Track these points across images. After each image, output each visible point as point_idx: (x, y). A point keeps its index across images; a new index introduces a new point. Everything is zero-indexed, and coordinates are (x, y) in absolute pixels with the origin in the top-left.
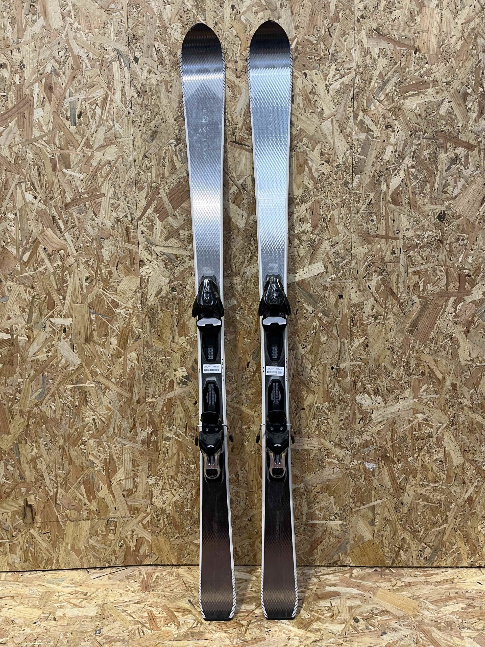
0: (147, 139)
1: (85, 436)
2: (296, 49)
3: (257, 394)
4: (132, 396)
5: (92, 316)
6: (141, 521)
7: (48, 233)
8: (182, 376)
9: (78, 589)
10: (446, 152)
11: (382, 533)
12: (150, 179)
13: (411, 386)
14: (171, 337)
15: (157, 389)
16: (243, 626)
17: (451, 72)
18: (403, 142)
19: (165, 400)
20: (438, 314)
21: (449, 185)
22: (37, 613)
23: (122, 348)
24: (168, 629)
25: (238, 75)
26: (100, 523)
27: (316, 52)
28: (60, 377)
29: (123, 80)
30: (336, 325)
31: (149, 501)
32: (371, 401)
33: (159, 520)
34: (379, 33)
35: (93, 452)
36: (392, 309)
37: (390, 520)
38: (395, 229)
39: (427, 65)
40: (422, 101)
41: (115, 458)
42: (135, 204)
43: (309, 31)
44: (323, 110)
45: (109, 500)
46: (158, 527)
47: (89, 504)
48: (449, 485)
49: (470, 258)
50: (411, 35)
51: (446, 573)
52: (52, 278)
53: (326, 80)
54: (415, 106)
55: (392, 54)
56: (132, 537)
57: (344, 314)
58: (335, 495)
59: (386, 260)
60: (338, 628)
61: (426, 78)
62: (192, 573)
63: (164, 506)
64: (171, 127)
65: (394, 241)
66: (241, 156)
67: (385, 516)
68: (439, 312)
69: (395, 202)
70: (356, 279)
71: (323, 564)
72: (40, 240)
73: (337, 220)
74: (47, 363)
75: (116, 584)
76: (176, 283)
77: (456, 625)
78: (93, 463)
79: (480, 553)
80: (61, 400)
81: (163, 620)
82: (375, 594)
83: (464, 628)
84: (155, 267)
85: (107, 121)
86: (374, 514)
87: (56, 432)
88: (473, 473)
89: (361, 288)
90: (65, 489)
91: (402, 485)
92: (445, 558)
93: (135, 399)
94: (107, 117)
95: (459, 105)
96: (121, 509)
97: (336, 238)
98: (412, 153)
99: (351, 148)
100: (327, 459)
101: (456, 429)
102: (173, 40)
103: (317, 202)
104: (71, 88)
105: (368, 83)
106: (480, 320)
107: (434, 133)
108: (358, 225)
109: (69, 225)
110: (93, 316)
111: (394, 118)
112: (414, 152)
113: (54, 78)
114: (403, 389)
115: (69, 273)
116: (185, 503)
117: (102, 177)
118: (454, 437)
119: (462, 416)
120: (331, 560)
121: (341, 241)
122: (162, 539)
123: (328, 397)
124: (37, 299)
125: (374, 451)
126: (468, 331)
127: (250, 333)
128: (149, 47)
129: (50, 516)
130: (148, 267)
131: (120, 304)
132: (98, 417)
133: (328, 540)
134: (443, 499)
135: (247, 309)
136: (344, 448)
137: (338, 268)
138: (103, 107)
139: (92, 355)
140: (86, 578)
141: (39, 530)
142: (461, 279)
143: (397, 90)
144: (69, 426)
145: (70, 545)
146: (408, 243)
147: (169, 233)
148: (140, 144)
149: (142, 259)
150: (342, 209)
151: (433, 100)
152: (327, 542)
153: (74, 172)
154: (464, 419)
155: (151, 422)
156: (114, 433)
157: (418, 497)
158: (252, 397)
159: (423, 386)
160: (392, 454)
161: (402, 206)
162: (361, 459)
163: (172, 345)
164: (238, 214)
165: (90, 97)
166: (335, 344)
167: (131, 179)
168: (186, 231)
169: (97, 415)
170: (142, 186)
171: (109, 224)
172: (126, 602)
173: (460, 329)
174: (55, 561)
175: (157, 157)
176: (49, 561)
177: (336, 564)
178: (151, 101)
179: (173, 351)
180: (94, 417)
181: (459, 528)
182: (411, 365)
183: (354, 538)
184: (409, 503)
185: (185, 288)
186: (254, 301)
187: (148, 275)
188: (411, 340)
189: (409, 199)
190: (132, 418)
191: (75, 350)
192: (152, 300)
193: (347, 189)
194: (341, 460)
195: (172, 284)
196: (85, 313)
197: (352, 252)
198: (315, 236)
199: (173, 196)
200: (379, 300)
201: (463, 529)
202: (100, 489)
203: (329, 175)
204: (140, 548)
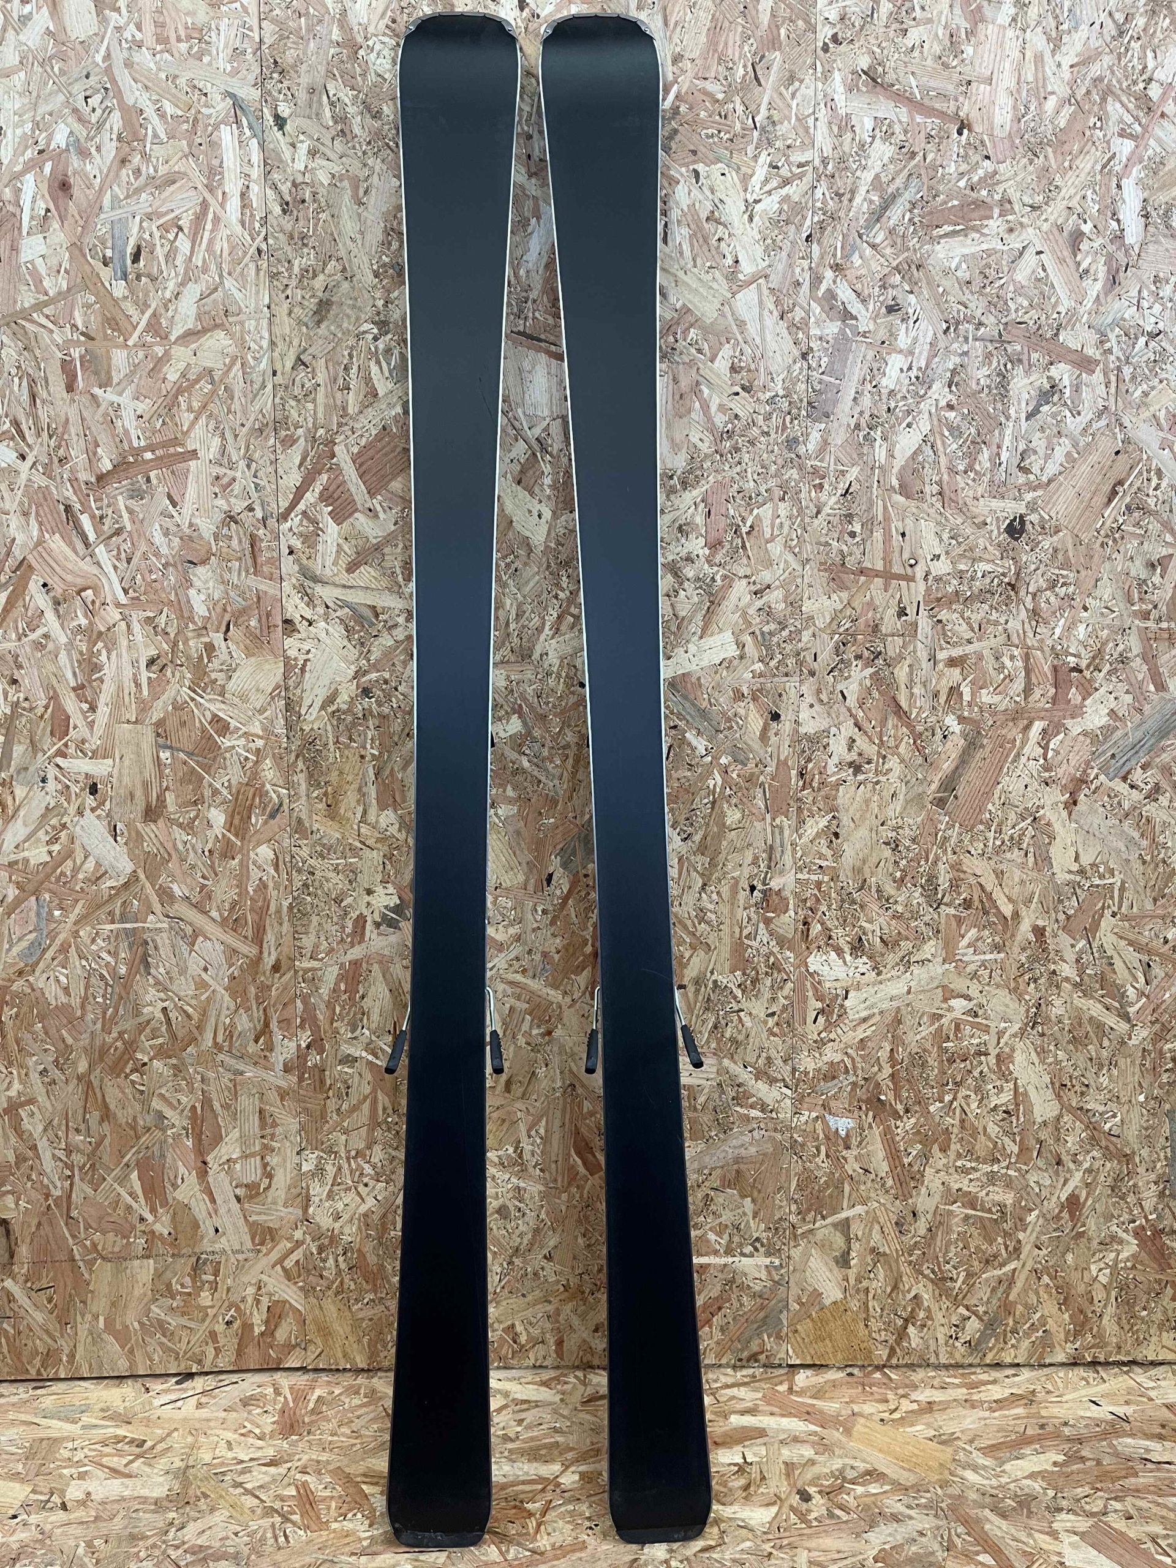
0: (305, 320)
1: (143, 1051)
2: (675, 110)
3: (571, 950)
4: (261, 952)
5: (161, 754)
6: (280, 1261)
7: (53, 545)
8: (386, 907)
9: (121, 1432)
10: (1027, 373)
11: (865, 1283)
12: (310, 420)
13: (938, 932)
14: (360, 809)
15: (323, 938)
16: (530, 1514)
17: (1044, 181)
18: (927, 347)
19: (342, 965)
20: (1005, 761)
21: (1035, 452)
22: (18, 1493)
23: (236, 835)
24: (348, 1525)
25: (533, 170)
26: (178, 1267)
27: (723, 121)
28: (81, 903)
29: (247, 170)
30: (762, 785)
31: (300, 1212)
32: (845, 968)
33: (324, 1261)
34: (874, 80)
35: (163, 1091)
36: (897, 747)
37: (885, 1254)
38: (906, 556)
39: (986, 163)
40: (973, 250)
41: (216, 1105)
42: (273, 480)
43: (707, 68)
44: (737, 262)
45: (200, 1208)
46: (321, 1276)
47: (150, 1218)
48: (1024, 1167)
49: (1082, 628)
50: (951, 87)
51: (1017, 1379)
52: (63, 657)
53: (746, 190)
54: (957, 260)
55: (906, 132)
56: (258, 1302)
57: (782, 758)
58: (756, 1194)
59: (884, 629)
60: (759, 1516)
61: (984, 193)
64: (365, 291)
65: (903, 583)
66: (538, 367)
67: (872, 1244)
68: (1008, 756)
69: (904, 490)
70: (812, 674)
71: (724, 1361)
72: (34, 564)
73: (769, 530)
74: (48, 869)
75: (216, 1419)
76: (374, 676)
77: (1041, 1502)
78: (161, 1116)
79: (1095, 1329)
80: (84, 963)
81: (333, 1505)
82: (848, 1432)
83: (1060, 1510)
84: (323, 636)
85: (205, 270)
86: (848, 1240)
87: (70, 1041)
88: (1082, 1140)
89: (824, 696)
90: (91, 1182)
91: (916, 1168)
92: (1013, 1341)
93: (269, 960)
94: (204, 260)
95: (1062, 261)
96: (230, 1230)
97: (766, 576)
98: (948, 374)
99: (804, 356)
100: (738, 1109)
101: (1043, 1035)
102: (372, 78)
103: (721, 486)
104: (115, 188)
105: (846, 202)
106: (1102, 777)
107: (1001, 327)
108: (819, 543)
109: (107, 527)
110: (165, 755)
111: (907, 288)
112: (954, 372)
113: (75, 162)
114: (922, 939)
115: (106, 646)
116: (390, 1217)
117: (190, 409)
118: (1038, 1054)
119: (1057, 1003)
120: (742, 1350)
121: (777, 583)
122: (331, 1307)
123: (740, 959)
124: (24, 709)
125: (849, 1089)
126: (1075, 803)
127: (554, 802)
128: (312, 91)
129: (54, 1247)
130: (303, 635)
131: (232, 726)
132: (176, 1005)
133: (736, 1304)
134: (1009, 1202)
135: (548, 744)
136: (777, 1081)
137: (768, 648)
138: (195, 234)
139: (162, 850)
140: (143, 1404)
141: (26, 1281)
142: (1060, 677)
143: (916, 220)
144: (103, 1026)
145: (101, 1319)
146: (937, 589)
147: (358, 553)
148: (287, 331)
149: (288, 617)
150: (781, 505)
151: (1000, 246)
152: (734, 1308)
153: (120, 394)
154: (1061, 1011)
155: (309, 1019)
156: (216, 1044)
157: (952, 1196)
158: (557, 957)
159: (967, 931)
160: (891, 1096)
161: (923, 500)
162: (818, 1108)
163: (362, 830)
164: (530, 511)
165: (163, 209)
166: (760, 831)
167: (264, 416)
168: (399, 550)
169: (172, 1000)
170: (292, 436)
171: (207, 527)
172: (242, 1462)
173: (1055, 796)
174: (65, 1359)
175: (330, 364)
176: (50, 1356)
177: (756, 1361)
178: (316, 225)
179: (364, 844)
180: (166, 1004)
181: (1046, 1270)
182: (940, 881)
183: (799, 1298)
184: (931, 1212)
185: (396, 689)
186: (566, 723)
187: (305, 657)
188: (940, 822)
189: (940, 483)
190: (261, 1008)
191: (118, 838)
192: (313, 717)
193: (793, 456)
194: (771, 1111)
195: (364, 679)
196: (144, 745)
197: (804, 609)
198: (716, 568)
199: (370, 462)
200: (865, 725)
201: (1057, 1271)
202: (180, 1181)
203: (750, 421)
204: (276, 1327)
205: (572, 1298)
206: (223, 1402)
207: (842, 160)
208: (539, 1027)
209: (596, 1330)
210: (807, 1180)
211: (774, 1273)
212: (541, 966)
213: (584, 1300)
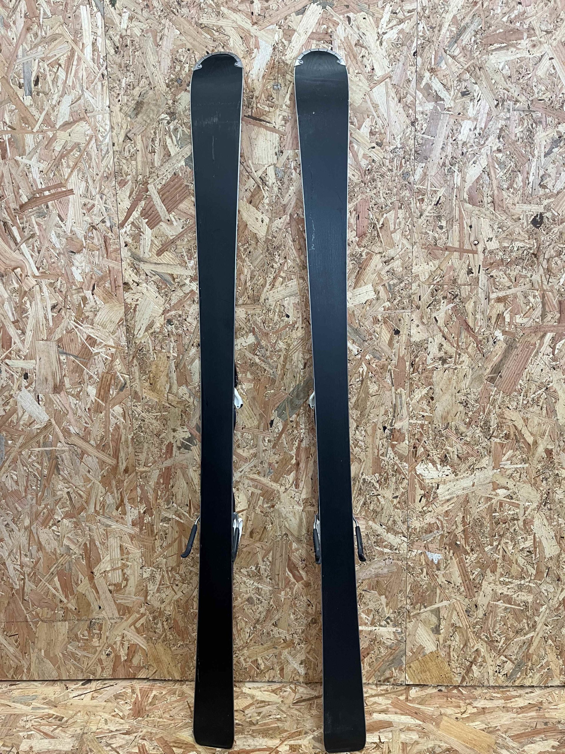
0: (129, 113)
1: (58, 514)
3: (284, 463)
4: (118, 463)
5: (61, 357)
6: (134, 624)
8: (183, 439)
9: (51, 712)
10: (545, 129)
11: (448, 643)
12: (134, 171)
14: (168, 386)
15: (150, 455)
17: (554, 16)
18: (485, 115)
19: (161, 470)
20: (530, 355)
21: (550, 176)
23: (102, 400)
25: (255, 21)
26: (81, 626)
28: (22, 437)
29: (95, 30)
30: (390, 370)
31: (142, 599)
32: (437, 472)
33: (156, 624)
35: (69, 535)
36: (467, 348)
37: (459, 627)
38: (472, 239)
39: (519, 6)
40: (512, 58)
41: (97, 543)
42: (115, 205)
44: (373, 69)
45: (91, 596)
46: (155, 632)
47: (65, 601)
48: (539, 582)
51: (532, 694)
52: (7, 306)
53: (378, 27)
54: (502, 64)
56: (123, 644)
57: (401, 355)
58: (387, 593)
59: (459, 282)
61: (518, 24)
64: (162, 96)
65: (471, 255)
66: (260, 136)
67: (453, 621)
68: (531, 353)
69: (471, 200)
70: (418, 307)
71: (371, 682)
73: (393, 226)
74: (4, 419)
75: (101, 706)
76: (173, 313)
78: (69, 548)
80: (25, 468)
82: (438, 725)
84: (145, 291)
85: (74, 88)
86: (439, 619)
87: (20, 509)
89: (425, 321)
90: (34, 582)
91: (477, 581)
92: (531, 674)
93: (122, 467)
96: (107, 608)
97: (391, 252)
98: (498, 131)
99: (413, 123)
100: (377, 548)
101: (550, 509)
103: (366, 201)
104: (24, 44)
105: (437, 32)
107: (529, 103)
108: (422, 233)
109: (26, 233)
110: (63, 358)
111: (473, 81)
112: (501, 130)
113: (2, 31)
114: (481, 456)
115: (29, 299)
116: (190, 602)
117: (68, 166)
118: (548, 520)
119: (559, 491)
120: (381, 676)
121: (398, 256)
122: (160, 647)
123: (378, 467)
125: (439, 538)
127: (273, 381)
129: (17, 614)
130: (134, 291)
131: (98, 342)
132: (74, 490)
133: (377, 652)
134: (530, 601)
135: (270, 349)
136: (399, 533)
137: (393, 293)
138: (68, 68)
139: (63, 409)
140: (64, 696)
141: (4, 631)
142: (563, 308)
143: (478, 41)
144: (37, 501)
145: (43, 651)
146: (490, 258)
147: (162, 245)
148: (120, 120)
149: (126, 281)
150: (400, 211)
151: (528, 55)
152: (376, 654)
153: (30, 159)
154: (561, 496)
155: (144, 498)
156: (96, 511)
157: (497, 597)
158: (276, 465)
159: (507, 452)
160: (463, 542)
161: (482, 206)
162: (422, 548)
163: (170, 397)
164: (257, 219)
165: (50, 55)
166: (389, 396)
167: (109, 169)
168: (185, 243)
169: (72, 487)
170: (124, 180)
171: (80, 233)
172: (112, 731)
173: (559, 376)
174: (25, 671)
175: (144, 138)
176: (18, 669)
177: (388, 682)
178: (133, 59)
179: (171, 404)
180: (69, 490)
181: (550, 637)
182: (492, 424)
183: (412, 649)
184: (486, 605)
185: (185, 320)
186: (279, 338)
187: (136, 303)
188: (492, 391)
189: (492, 196)
190: (119, 492)
191: (40, 402)
192: (141, 336)
193: (407, 183)
194: (396, 549)
195: (168, 315)
196: (52, 353)
197: (413, 271)
198: (362, 249)
199: (167, 194)
200: (448, 336)
201: (556, 638)
202: (80, 582)
203: (381, 163)
204: (132, 657)
205: (288, 646)
206: (105, 696)
207: (434, 8)
208: (267, 503)
209: (301, 664)
210: (416, 586)
211: (398, 636)
212: (268, 470)
213: (295, 648)
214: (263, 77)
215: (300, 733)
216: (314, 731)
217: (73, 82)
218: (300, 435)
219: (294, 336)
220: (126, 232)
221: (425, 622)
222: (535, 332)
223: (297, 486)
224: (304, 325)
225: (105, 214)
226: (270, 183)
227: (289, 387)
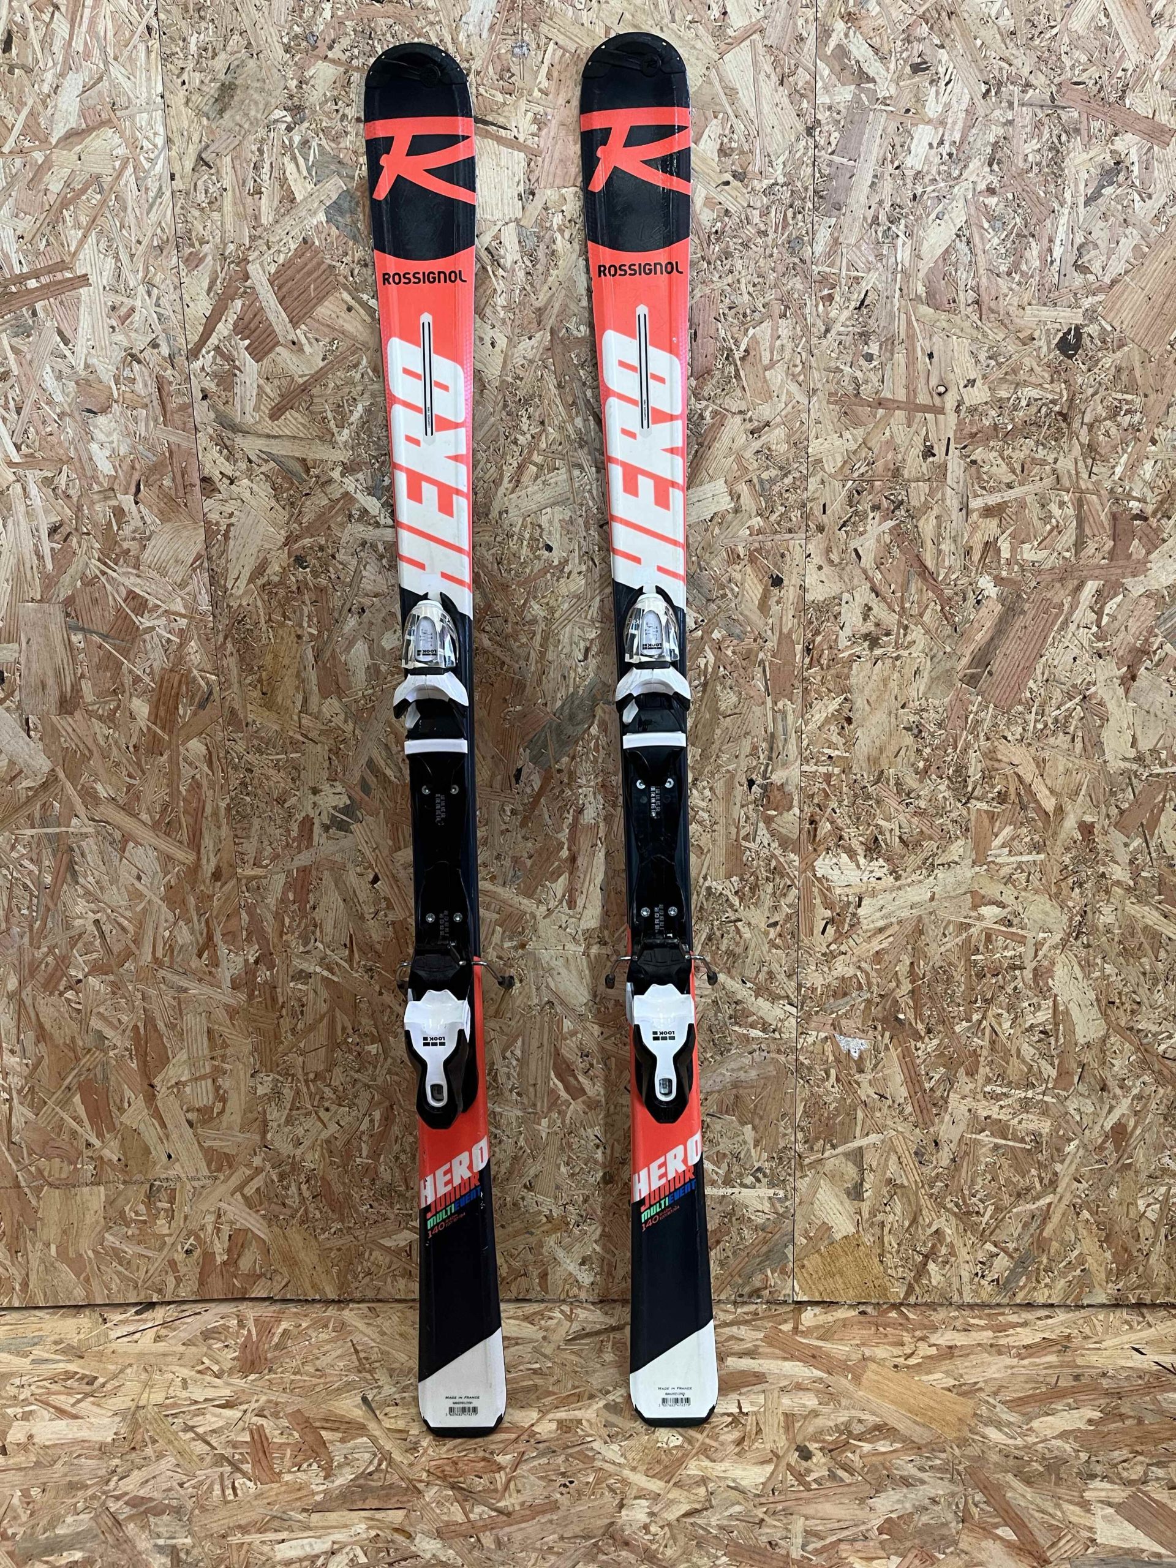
0: (206, 109)
1: (76, 967)
3: (545, 856)
4: (199, 859)
5: (73, 637)
6: (240, 1188)
8: (334, 808)
9: (72, 1367)
10: (1086, 146)
11: (880, 1217)
12: (218, 233)
14: (299, 698)
15: (266, 843)
16: (500, 1468)
18: (962, 115)
19: (289, 873)
20: (1051, 628)
21: (1096, 246)
23: (163, 728)
24: (302, 1477)
26: (130, 1193)
30: (762, 662)
31: (257, 1137)
32: (858, 872)
33: (287, 1188)
35: (101, 1010)
36: (921, 615)
37: (903, 1186)
38: (933, 382)
41: (161, 1025)
42: (178, 308)
44: (725, 13)
45: (151, 1133)
46: (284, 1205)
47: (97, 1143)
48: (1063, 1093)
49: (1148, 466)
51: (1050, 1321)
56: (218, 1230)
57: (785, 631)
58: (757, 1121)
59: (906, 474)
60: (752, 1475)
62: (379, 1321)
63: (298, 1152)
64: (274, 70)
65: (930, 416)
66: (485, 158)
67: (889, 1175)
68: (1053, 623)
69: (931, 299)
70: (821, 529)
71: (724, 1298)
73: (768, 355)
75: (174, 1354)
76: (307, 541)
77: (1072, 1466)
78: (101, 1037)
79: (1141, 1269)
80: (5, 872)
81: (289, 1452)
82: (857, 1379)
83: (1093, 1476)
84: (246, 495)
85: (87, 56)
86: (862, 1171)
88: (1131, 1064)
89: (835, 557)
90: (31, 1106)
91: (938, 1093)
92: (1047, 1280)
93: (209, 868)
96: (184, 1158)
97: (765, 411)
98: (989, 150)
99: (810, 131)
100: (736, 1028)
101: (1088, 946)
103: (710, 300)
106: (1168, 647)
107: (1054, 89)
108: (828, 369)
110: (77, 638)
111: (937, 41)
112: (996, 146)
114: (948, 839)
116: (355, 1144)
117: (78, 225)
118: (1082, 968)
119: (1106, 910)
120: (743, 1286)
122: (296, 1237)
123: (736, 861)
125: (862, 1007)
126: (1134, 678)
130: (224, 495)
131: (150, 604)
132: (108, 917)
133: (736, 1238)
134: (1045, 1131)
136: (780, 998)
137: (769, 499)
138: (74, 13)
139: (82, 746)
140: (97, 1336)
142: (1119, 527)
144: (31, 939)
145: (53, 1247)
146: (971, 423)
147: (282, 395)
148: (186, 124)
149: (206, 473)
150: (783, 322)
152: (734, 1241)
154: (1110, 919)
155: (255, 932)
156: (155, 959)
157: (979, 1124)
158: (529, 862)
159: (1001, 829)
160: (911, 1014)
161: (955, 312)
162: (828, 1027)
163: (303, 721)
164: (481, 339)
166: (760, 717)
167: (163, 230)
168: (329, 391)
169: (105, 911)
170: (196, 254)
171: (106, 372)
172: (196, 1402)
173: (1109, 670)
174: (18, 1287)
175: (237, 163)
176: (2, 1285)
177: (759, 1297)
179: (306, 737)
180: (98, 916)
181: (1086, 1205)
182: (971, 772)
183: (806, 1231)
184: (955, 1141)
185: (334, 557)
186: (532, 594)
187: (228, 521)
188: (972, 703)
189: (976, 289)
190: (203, 919)
191: (32, 733)
192: (241, 592)
193: (797, 260)
194: (774, 1031)
195: (296, 546)
196: (52, 627)
197: (810, 450)
198: (704, 403)
199: (290, 284)
200: (883, 589)
201: (1098, 1206)
202: (126, 1105)
203: (743, 217)
204: (239, 1256)
205: (556, 1230)
206: (182, 1335)
208: (511, 939)
209: (583, 1263)
210: (815, 1105)
211: (778, 1205)
212: (512, 873)
213: (570, 1233)
214: (492, 28)
215: (579, 1397)
216: (608, 1392)
217: (86, 43)
218: (577, 799)
219: (564, 591)
220: (203, 369)
221: (833, 1177)
222: (1061, 580)
223: (572, 904)
224: (584, 568)
225: (158, 328)
226: (508, 262)
227: (554, 699)
